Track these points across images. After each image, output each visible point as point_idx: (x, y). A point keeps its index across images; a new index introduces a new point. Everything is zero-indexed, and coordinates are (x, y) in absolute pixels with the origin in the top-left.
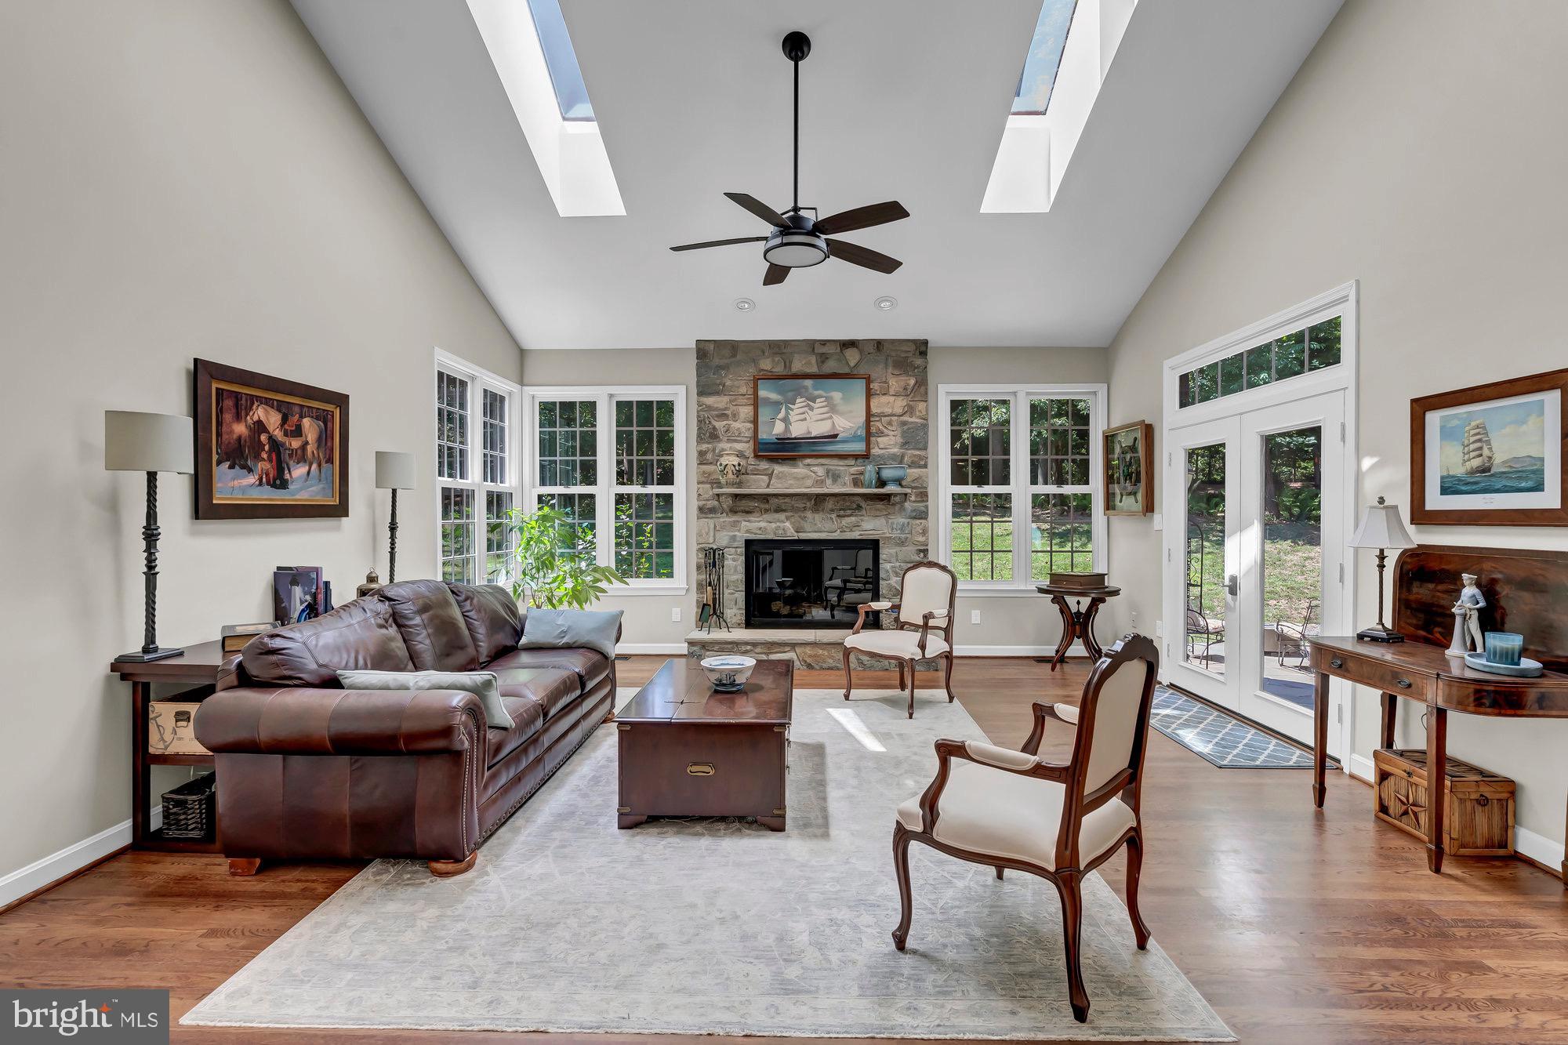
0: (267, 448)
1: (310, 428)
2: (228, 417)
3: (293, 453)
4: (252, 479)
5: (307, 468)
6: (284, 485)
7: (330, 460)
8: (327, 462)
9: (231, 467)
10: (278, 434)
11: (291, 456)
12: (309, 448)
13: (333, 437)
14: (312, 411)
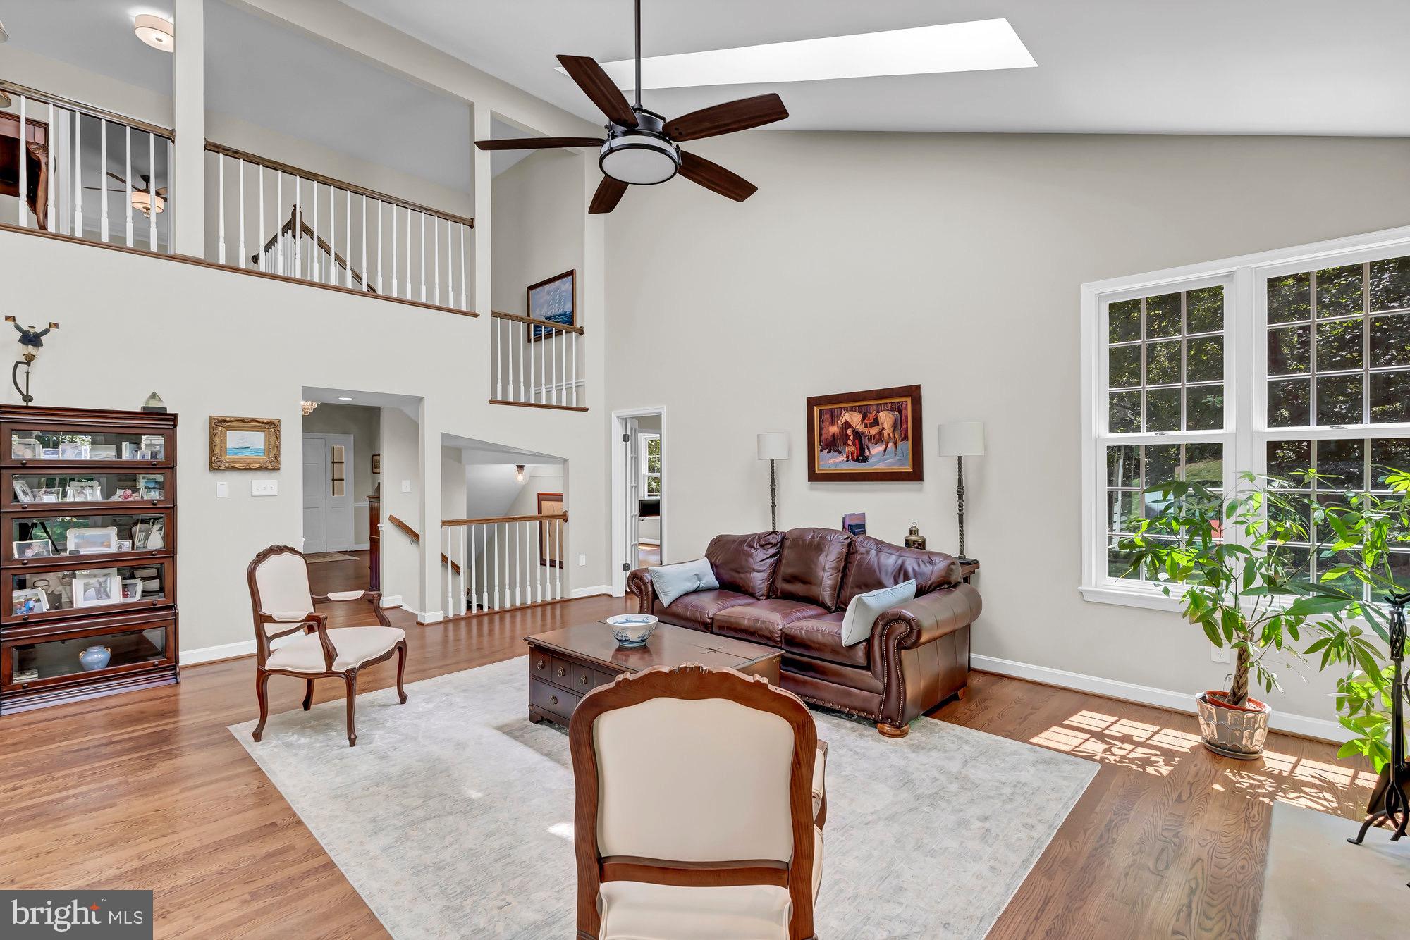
0: (851, 438)
1: (886, 418)
2: (826, 424)
3: (871, 438)
4: (842, 458)
5: (884, 446)
6: (865, 460)
7: (906, 439)
8: (902, 440)
9: (829, 452)
10: (860, 428)
11: (870, 440)
12: (885, 433)
13: (907, 422)
14: (886, 407)
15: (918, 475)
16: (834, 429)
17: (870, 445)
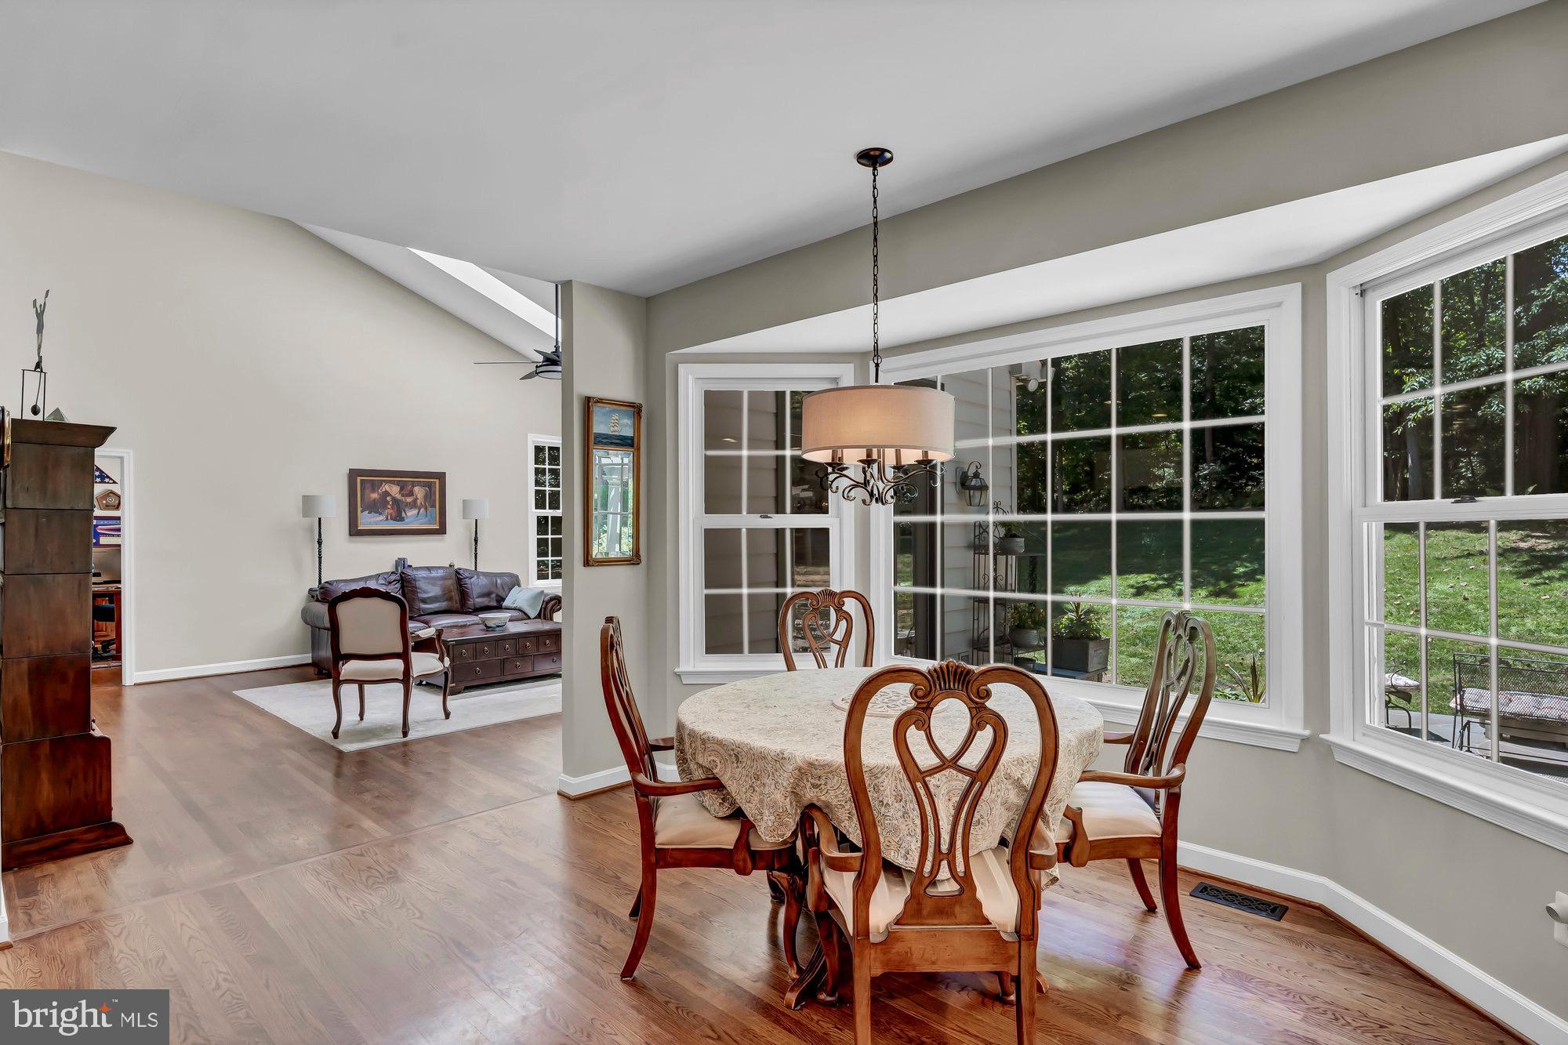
0: (391, 503)
1: (419, 492)
2: (367, 491)
3: (407, 504)
4: (381, 518)
5: (417, 510)
6: (402, 519)
7: (434, 506)
8: (431, 507)
9: (370, 512)
10: (398, 496)
11: (406, 506)
12: (418, 501)
13: (435, 495)
14: (419, 484)
15: (442, 530)
16: (375, 496)
17: (406, 509)
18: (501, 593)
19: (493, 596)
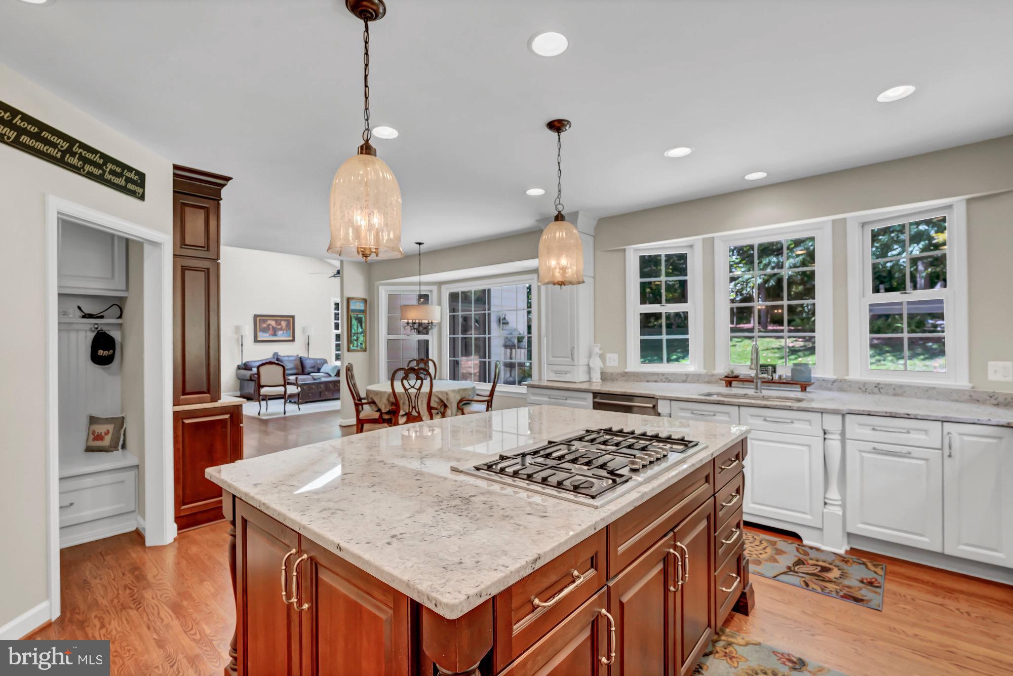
0: (272, 329)
2: (261, 324)
4: (267, 335)
5: (283, 332)
6: (276, 336)
8: (289, 330)
9: (263, 333)
10: (274, 325)
12: (283, 328)
14: (284, 320)
15: (293, 340)
16: (265, 325)
18: (319, 367)
19: (316, 368)
